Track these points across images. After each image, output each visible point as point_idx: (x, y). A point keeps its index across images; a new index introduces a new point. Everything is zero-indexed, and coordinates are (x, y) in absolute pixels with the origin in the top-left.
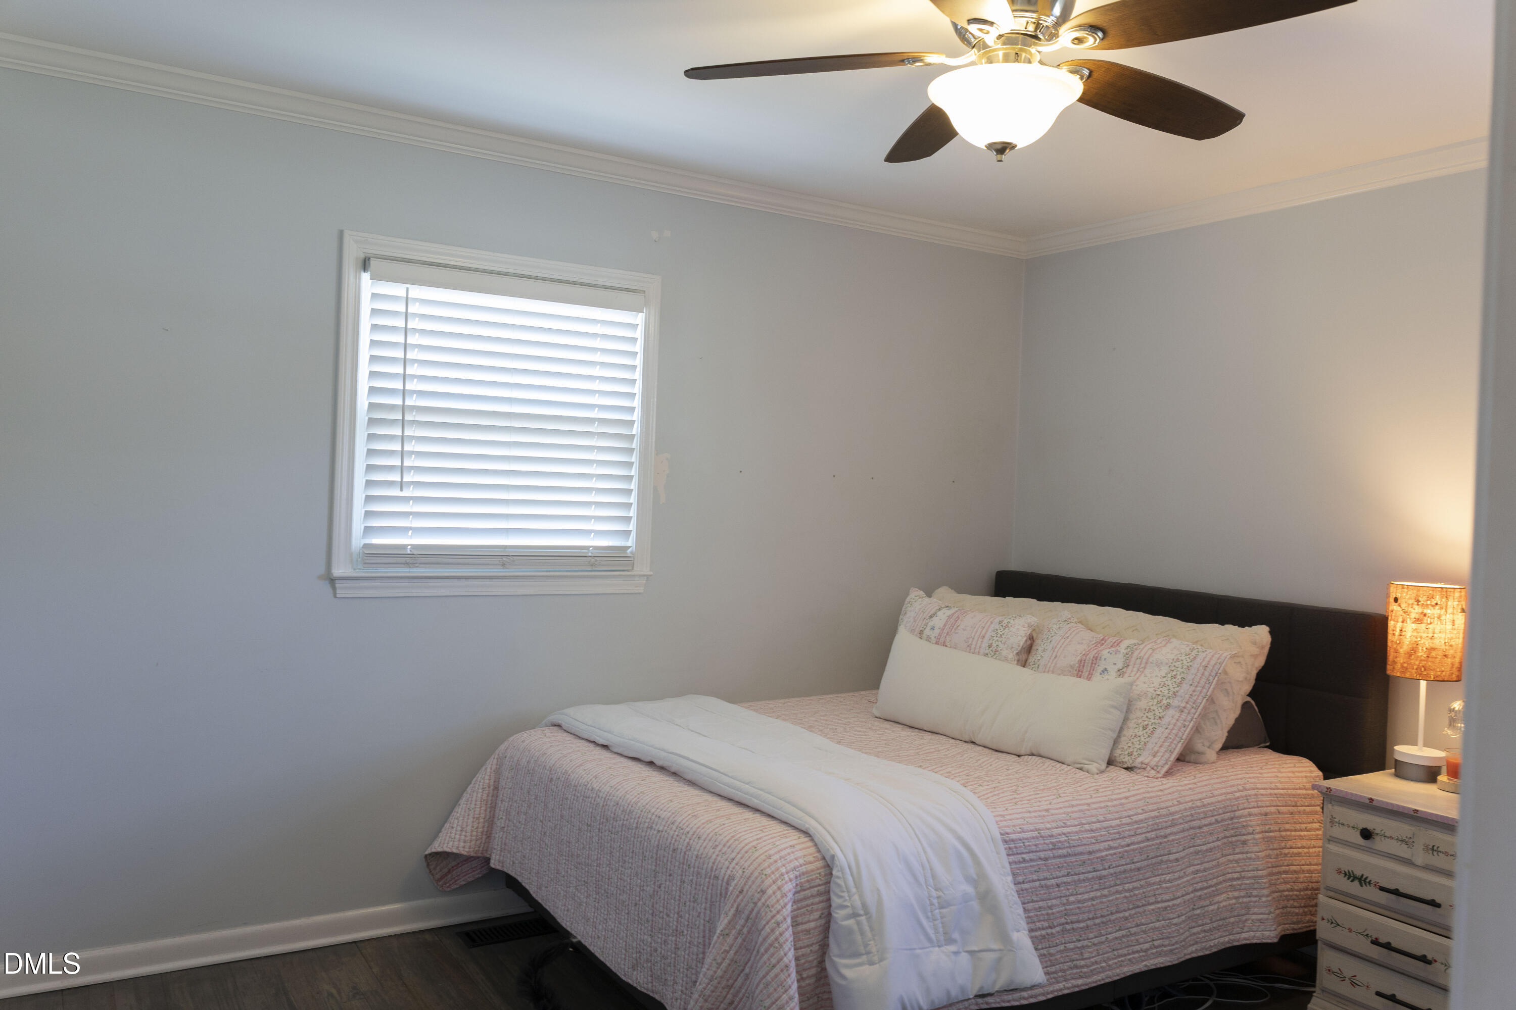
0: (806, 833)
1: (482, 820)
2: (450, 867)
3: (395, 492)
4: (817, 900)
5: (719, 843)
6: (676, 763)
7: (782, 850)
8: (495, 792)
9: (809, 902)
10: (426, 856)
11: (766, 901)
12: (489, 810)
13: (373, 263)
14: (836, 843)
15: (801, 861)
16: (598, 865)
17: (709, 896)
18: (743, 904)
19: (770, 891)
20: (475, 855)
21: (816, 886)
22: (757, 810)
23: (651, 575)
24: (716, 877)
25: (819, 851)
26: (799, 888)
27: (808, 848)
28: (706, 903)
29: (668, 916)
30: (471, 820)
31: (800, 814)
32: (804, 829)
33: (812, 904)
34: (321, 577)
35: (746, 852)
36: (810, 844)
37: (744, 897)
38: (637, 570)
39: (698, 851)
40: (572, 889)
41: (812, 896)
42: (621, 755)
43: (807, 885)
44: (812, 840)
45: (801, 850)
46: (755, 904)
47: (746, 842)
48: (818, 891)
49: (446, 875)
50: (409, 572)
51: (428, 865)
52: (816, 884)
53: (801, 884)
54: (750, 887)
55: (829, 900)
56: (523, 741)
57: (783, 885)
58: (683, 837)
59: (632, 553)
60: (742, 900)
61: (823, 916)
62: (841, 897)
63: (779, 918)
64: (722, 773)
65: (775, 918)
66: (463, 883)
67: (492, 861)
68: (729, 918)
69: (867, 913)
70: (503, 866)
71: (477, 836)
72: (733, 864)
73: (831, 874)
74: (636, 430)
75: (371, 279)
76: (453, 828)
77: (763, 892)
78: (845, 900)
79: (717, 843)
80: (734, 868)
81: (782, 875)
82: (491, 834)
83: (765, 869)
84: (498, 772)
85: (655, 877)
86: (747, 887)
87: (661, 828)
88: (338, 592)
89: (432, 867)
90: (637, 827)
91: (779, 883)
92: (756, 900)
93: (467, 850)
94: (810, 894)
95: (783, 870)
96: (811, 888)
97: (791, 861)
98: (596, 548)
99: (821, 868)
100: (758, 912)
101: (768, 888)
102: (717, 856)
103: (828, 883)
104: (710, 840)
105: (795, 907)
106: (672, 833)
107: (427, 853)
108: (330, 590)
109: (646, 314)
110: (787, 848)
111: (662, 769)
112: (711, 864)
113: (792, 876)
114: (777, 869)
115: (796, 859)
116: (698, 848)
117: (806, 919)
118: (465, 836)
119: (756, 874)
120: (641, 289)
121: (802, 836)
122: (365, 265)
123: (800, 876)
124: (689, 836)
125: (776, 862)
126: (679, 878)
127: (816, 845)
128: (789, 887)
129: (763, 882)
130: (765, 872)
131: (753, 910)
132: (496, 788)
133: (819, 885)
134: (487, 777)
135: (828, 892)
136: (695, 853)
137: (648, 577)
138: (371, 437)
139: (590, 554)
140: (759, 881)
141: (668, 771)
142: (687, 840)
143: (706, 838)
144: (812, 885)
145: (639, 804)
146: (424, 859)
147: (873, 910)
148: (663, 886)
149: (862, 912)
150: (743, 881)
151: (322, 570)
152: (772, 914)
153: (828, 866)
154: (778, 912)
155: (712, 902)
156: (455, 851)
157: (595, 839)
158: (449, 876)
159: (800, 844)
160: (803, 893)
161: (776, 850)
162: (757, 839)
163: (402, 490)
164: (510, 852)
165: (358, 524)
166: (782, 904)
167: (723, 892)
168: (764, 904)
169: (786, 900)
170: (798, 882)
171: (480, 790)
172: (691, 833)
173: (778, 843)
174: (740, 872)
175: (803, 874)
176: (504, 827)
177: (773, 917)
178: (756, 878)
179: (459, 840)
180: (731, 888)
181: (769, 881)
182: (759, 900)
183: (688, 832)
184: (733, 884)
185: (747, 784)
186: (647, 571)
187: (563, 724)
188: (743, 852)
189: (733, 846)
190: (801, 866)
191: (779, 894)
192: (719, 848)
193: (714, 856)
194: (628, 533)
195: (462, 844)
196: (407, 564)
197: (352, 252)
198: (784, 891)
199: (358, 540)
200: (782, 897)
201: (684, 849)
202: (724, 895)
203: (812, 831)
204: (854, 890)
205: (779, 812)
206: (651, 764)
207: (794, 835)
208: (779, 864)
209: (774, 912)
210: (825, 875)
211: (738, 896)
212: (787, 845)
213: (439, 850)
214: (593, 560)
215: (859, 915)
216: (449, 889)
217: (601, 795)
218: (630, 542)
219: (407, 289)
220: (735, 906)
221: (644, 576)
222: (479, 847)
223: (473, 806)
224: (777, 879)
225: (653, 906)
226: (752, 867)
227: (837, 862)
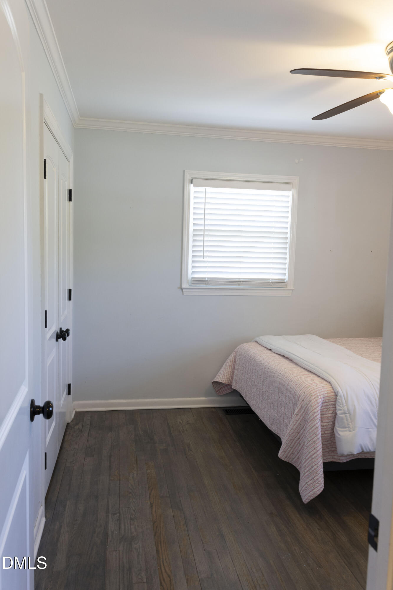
0: (329, 383)
1: (230, 372)
2: (221, 387)
3: (201, 259)
4: (332, 406)
5: (298, 384)
6: (291, 356)
7: (319, 388)
8: (235, 363)
9: (329, 407)
10: (212, 383)
11: (311, 405)
12: (232, 369)
13: (194, 180)
14: (340, 387)
15: (326, 392)
16: (263, 389)
17: (293, 402)
18: (303, 405)
19: (313, 401)
20: (227, 384)
21: (331, 402)
22: (315, 374)
23: (293, 290)
24: (296, 395)
25: (333, 390)
26: (324, 402)
27: (329, 388)
28: (292, 404)
29: (282, 407)
30: (226, 372)
31: (328, 376)
32: (329, 381)
33: (329, 408)
34: (178, 288)
35: (306, 387)
36: (330, 387)
37: (304, 402)
38: (289, 288)
39: (291, 386)
40: (255, 397)
41: (329, 405)
42: (275, 353)
43: (327, 401)
44: (331, 385)
45: (326, 388)
46: (307, 405)
47: (307, 384)
48: (332, 403)
49: (219, 390)
50: (207, 287)
51: (213, 386)
52: (331, 401)
53: (325, 400)
54: (306, 399)
55: (336, 407)
56: (244, 346)
57: (318, 400)
58: (287, 381)
59: (286, 281)
60: (303, 403)
61: (334, 413)
62: (340, 406)
63: (315, 411)
64: (304, 360)
65: (314, 411)
66: (225, 393)
67: (233, 386)
68: (298, 409)
69: (349, 413)
70: (236, 388)
71: (228, 377)
72: (301, 391)
73: (337, 398)
74: (288, 235)
75: (193, 186)
76: (220, 374)
77: (310, 401)
78: (341, 408)
79: (297, 383)
80: (301, 392)
81: (318, 396)
82: (233, 377)
83: (312, 393)
84: (235, 356)
85: (278, 394)
86: (305, 399)
87: (281, 378)
88: (184, 293)
89: (215, 387)
90: (274, 377)
91: (316, 399)
92: (307, 404)
93: (225, 382)
94: (329, 404)
95: (318, 394)
96: (329, 402)
97: (322, 392)
98: (273, 279)
99: (333, 395)
100: (308, 408)
101: (312, 400)
102: (297, 388)
103: (336, 401)
104: (295, 382)
105: (322, 408)
106: (284, 379)
107: (212, 381)
108: (182, 292)
109: (293, 192)
110: (321, 387)
111: (287, 358)
112: (294, 390)
113: (321, 397)
114: (316, 394)
115: (324, 391)
116: (291, 385)
117: (327, 413)
118: (224, 377)
119: (308, 395)
120: (291, 182)
121: (328, 384)
122: (192, 182)
123: (325, 397)
124: (289, 380)
125: (316, 391)
126: (285, 395)
127: (332, 387)
128: (320, 401)
129: (311, 398)
130: (312, 394)
131: (307, 407)
132: (235, 362)
133: (332, 401)
134: (232, 358)
135: (335, 404)
136: (290, 386)
137: (292, 290)
138: (194, 241)
139: (270, 282)
140: (309, 398)
141: (289, 359)
142: (288, 382)
143: (294, 382)
144: (329, 401)
145: (275, 369)
146: (212, 384)
147: (352, 412)
148: (280, 397)
149: (347, 413)
150: (304, 397)
151: (179, 286)
152: (313, 409)
153: (336, 395)
154: (315, 409)
155: (294, 403)
156: (221, 381)
157: (262, 380)
158: (221, 390)
159: (326, 386)
160: (326, 403)
161: (317, 387)
162: (311, 383)
163: (203, 259)
164: (238, 383)
165: (190, 270)
166: (317, 406)
167: (298, 400)
168: (310, 406)
169: (318, 405)
170: (324, 399)
171: (229, 362)
172: (290, 380)
173: (318, 385)
174: (303, 394)
175: (326, 397)
176: (236, 375)
177: (313, 410)
178: (308, 396)
179: (222, 378)
180: (300, 399)
181: (313, 398)
182: (309, 404)
183: (289, 379)
184: (301, 397)
185: (312, 364)
186: (292, 288)
187: (258, 342)
188: (305, 387)
189: (302, 385)
190: (325, 394)
191: (316, 402)
192: (297, 385)
193: (296, 388)
194: (285, 274)
195: (223, 380)
196: (206, 284)
197: (188, 177)
198: (318, 402)
199: (190, 276)
200: (317, 404)
201: (287, 385)
202: (298, 401)
203: (331, 382)
204: (345, 404)
205: (321, 375)
206: (284, 356)
207: (325, 383)
208: (317, 392)
209: (314, 408)
210: (335, 398)
211: (302, 402)
212: (322, 386)
213: (216, 381)
214: (271, 283)
215: (347, 414)
216: (220, 395)
217: (264, 365)
218: (286, 277)
219: (206, 189)
220: (301, 405)
221: (291, 290)
222: (229, 381)
223: (227, 367)
224: (316, 397)
225: (278, 404)
226: (307, 393)
227: (339, 394)
